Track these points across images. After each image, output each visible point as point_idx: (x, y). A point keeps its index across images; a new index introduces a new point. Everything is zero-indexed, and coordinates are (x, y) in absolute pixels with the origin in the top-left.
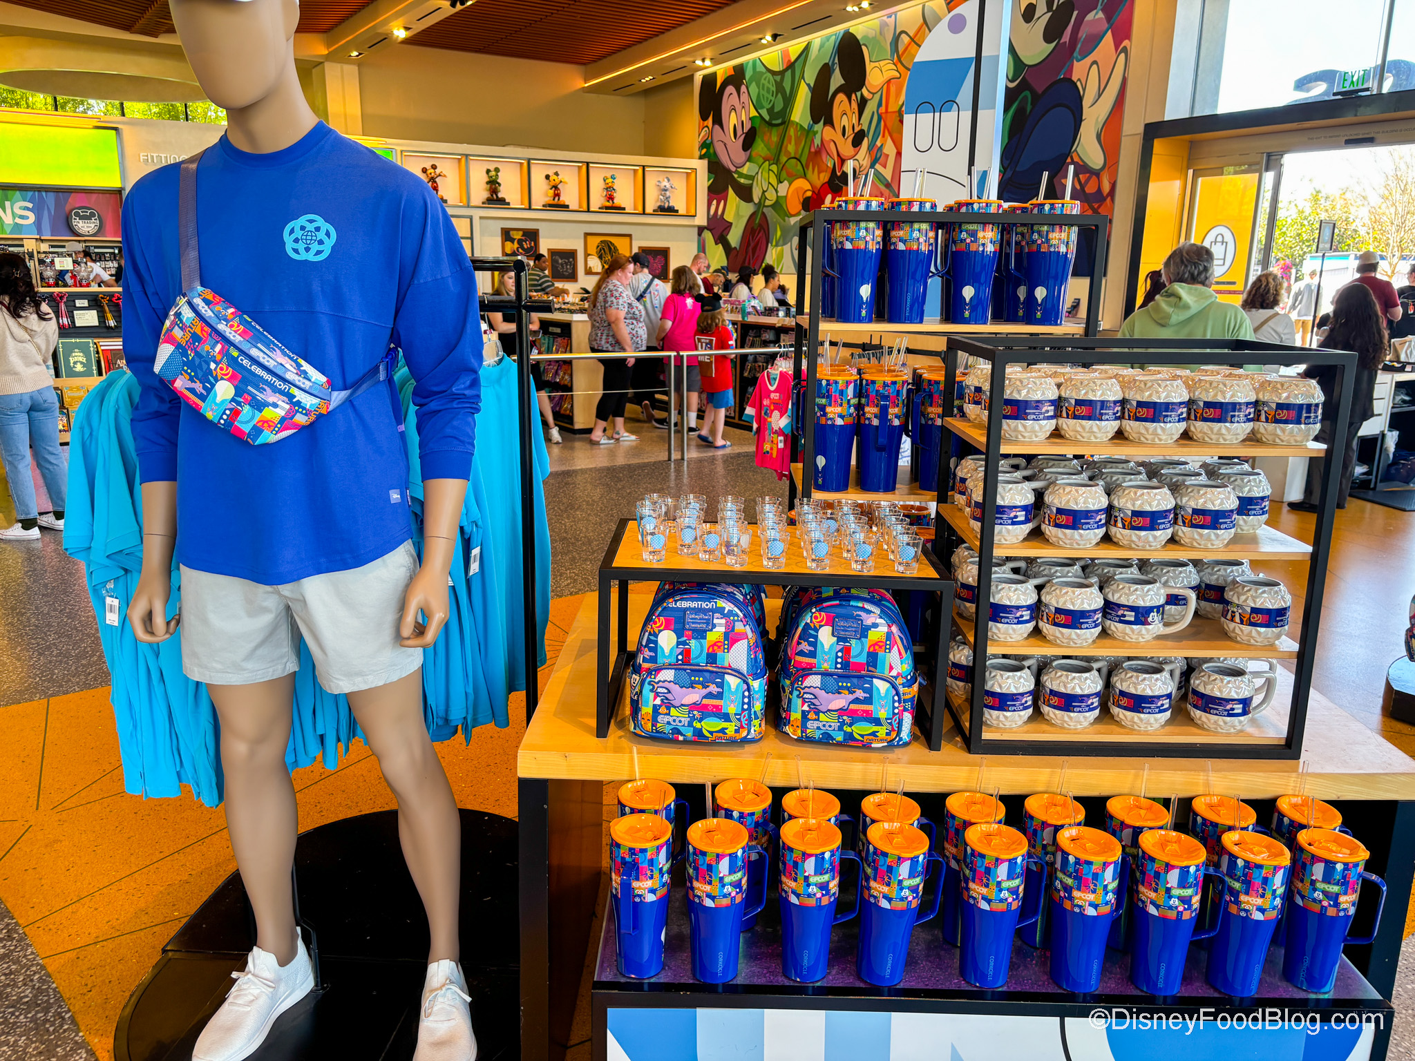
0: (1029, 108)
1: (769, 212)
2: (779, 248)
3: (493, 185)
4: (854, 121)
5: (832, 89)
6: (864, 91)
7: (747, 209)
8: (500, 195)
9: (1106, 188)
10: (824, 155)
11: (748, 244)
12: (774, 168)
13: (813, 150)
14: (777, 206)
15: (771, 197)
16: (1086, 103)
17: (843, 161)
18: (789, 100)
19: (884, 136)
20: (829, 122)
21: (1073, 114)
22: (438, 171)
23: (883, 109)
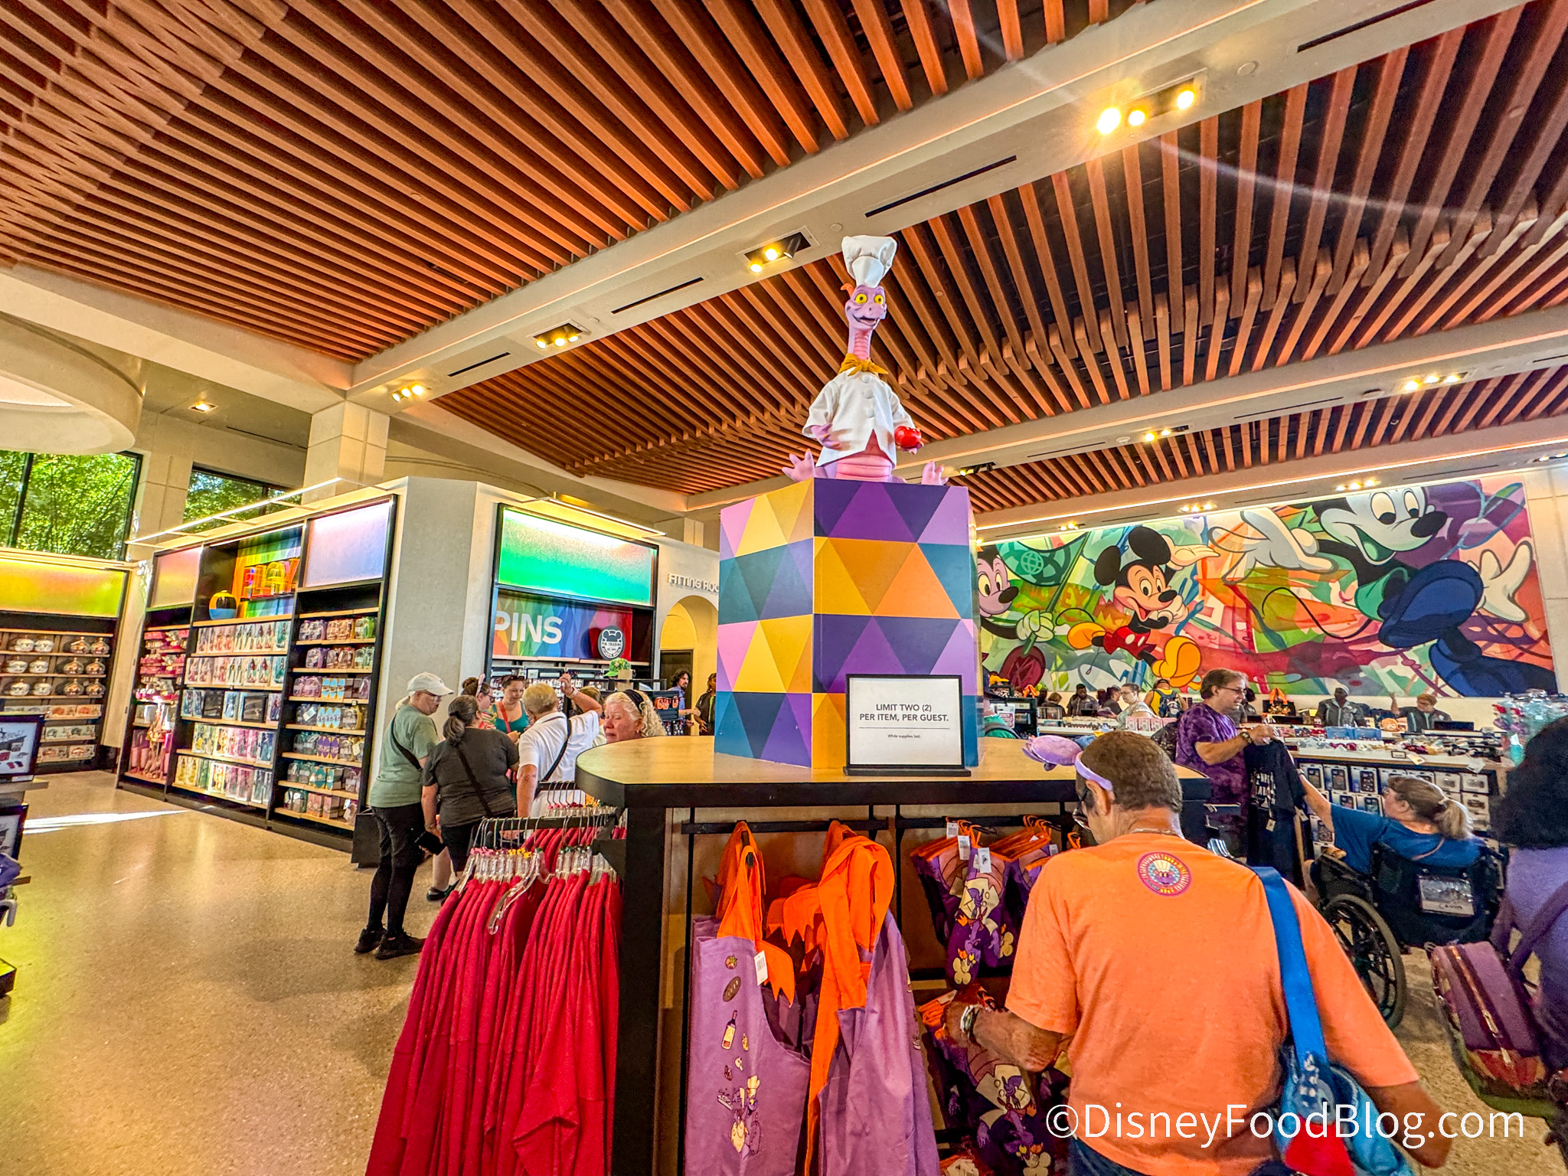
0: (1406, 578)
1: (1043, 648)
2: (1061, 673)
4: (1159, 584)
5: (1124, 562)
6: (1170, 564)
7: (1008, 646)
10: (1120, 608)
11: (1015, 669)
12: (1049, 615)
13: (1102, 603)
14: (1054, 641)
15: (1045, 635)
17: (1148, 612)
18: (1063, 570)
19: (1203, 594)
20: (1123, 582)
23: (1199, 576)
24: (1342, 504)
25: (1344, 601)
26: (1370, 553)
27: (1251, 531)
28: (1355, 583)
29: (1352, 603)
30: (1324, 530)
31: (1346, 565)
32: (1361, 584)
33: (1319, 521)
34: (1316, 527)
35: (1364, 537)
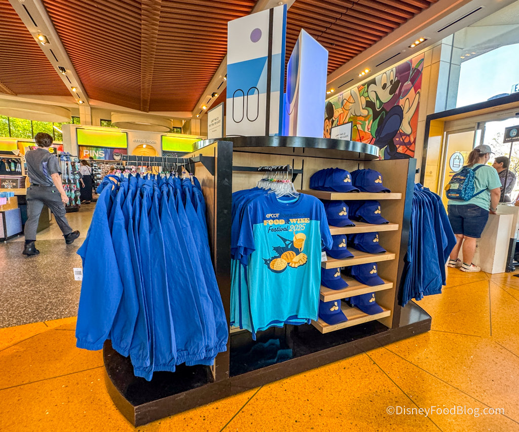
0: (384, 116)
4: (330, 127)
6: (333, 118)
9: (412, 140)
16: (404, 113)
21: (400, 116)
23: (338, 123)
24: (374, 82)
25: (368, 129)
26: (378, 104)
27: (352, 100)
29: (370, 130)
30: (368, 96)
31: (371, 113)
32: (373, 121)
33: (367, 91)
35: (378, 98)
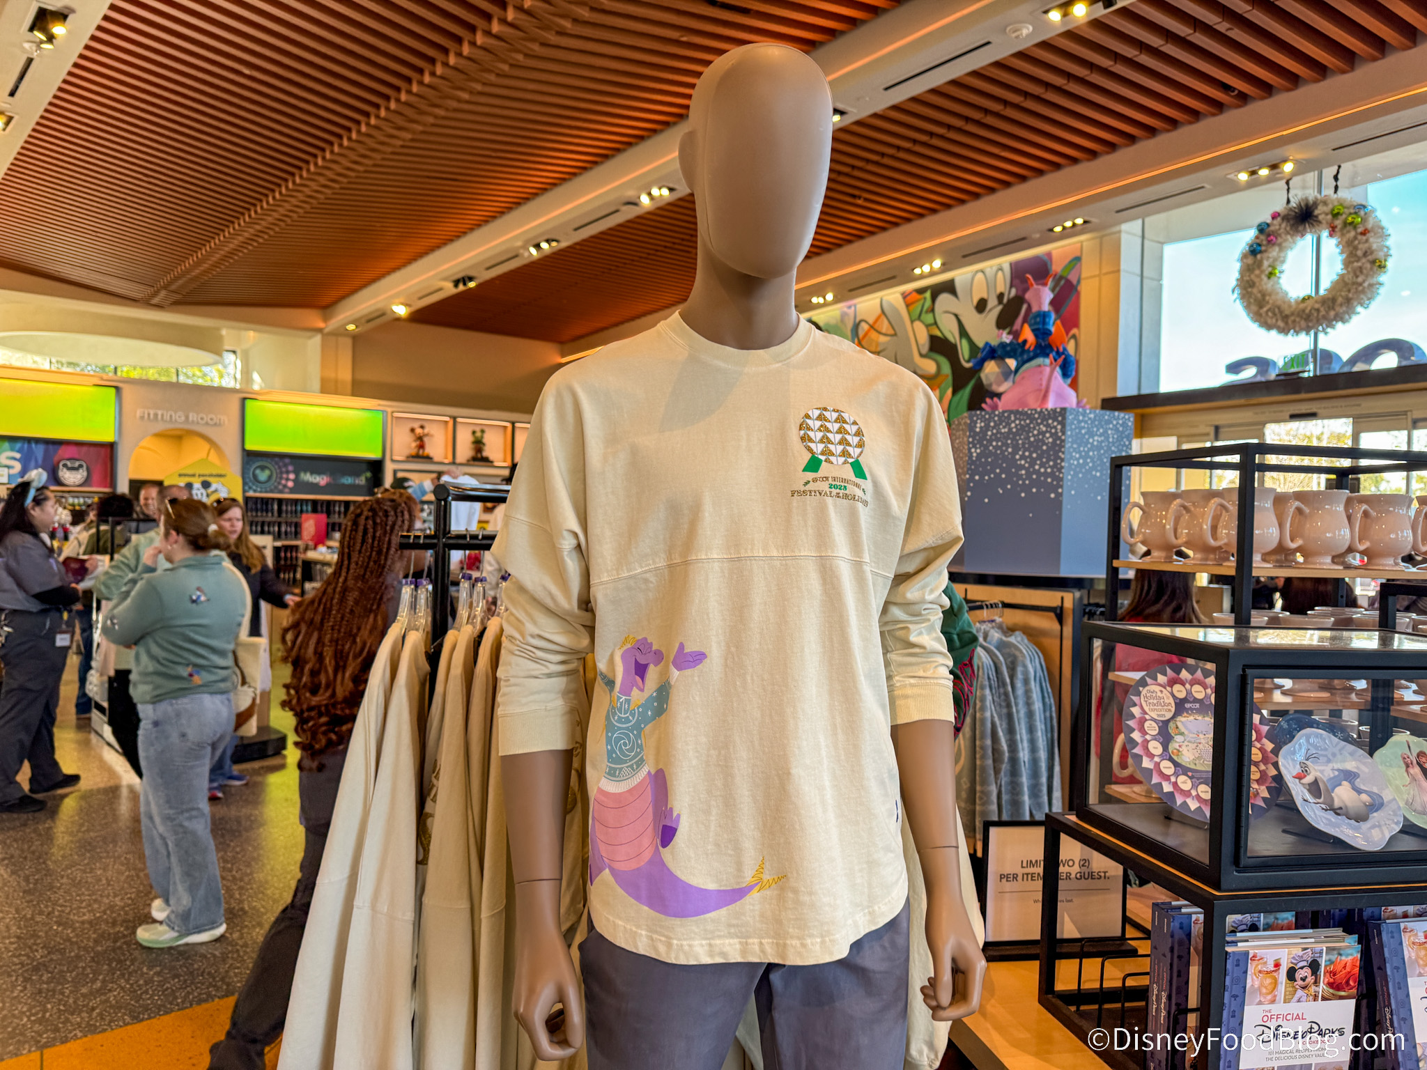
3: (478, 444)
8: (485, 454)
22: (426, 431)
24: (949, 287)
26: (964, 350)
27: (885, 327)
28: (950, 391)
30: (936, 323)
31: (947, 368)
32: (954, 392)
33: (932, 310)
34: (929, 318)
35: (963, 333)
